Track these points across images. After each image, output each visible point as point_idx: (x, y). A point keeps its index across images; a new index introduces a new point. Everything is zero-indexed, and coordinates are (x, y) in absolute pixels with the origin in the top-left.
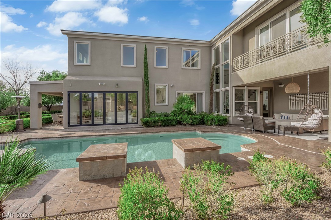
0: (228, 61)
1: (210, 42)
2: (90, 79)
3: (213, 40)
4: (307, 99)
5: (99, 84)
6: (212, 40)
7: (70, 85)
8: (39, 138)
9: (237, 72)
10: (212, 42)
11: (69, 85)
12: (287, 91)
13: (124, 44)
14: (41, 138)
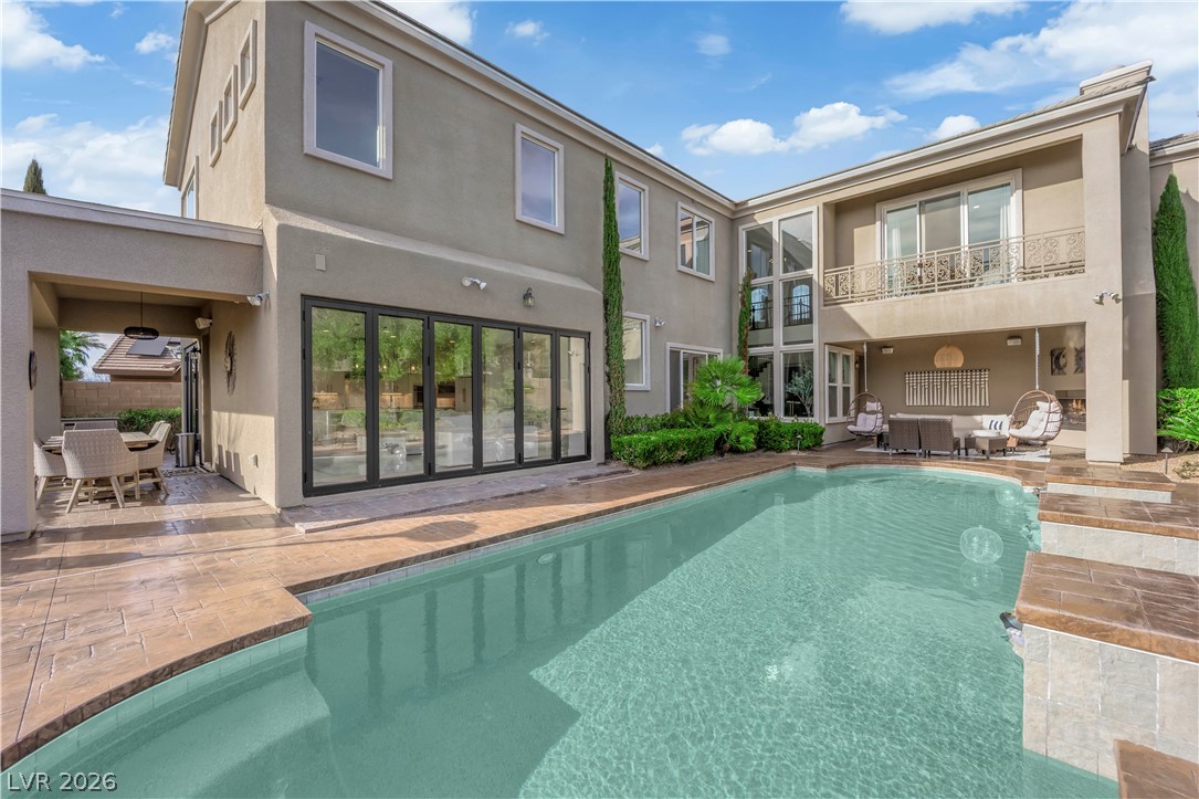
0: (809, 271)
1: (736, 205)
2: (418, 252)
3: (751, 204)
4: (945, 382)
5: (467, 283)
6: (746, 202)
7: (320, 263)
8: (355, 575)
9: (842, 306)
10: (746, 206)
11: (314, 261)
12: (938, 364)
13: (526, 130)
14: (366, 572)
